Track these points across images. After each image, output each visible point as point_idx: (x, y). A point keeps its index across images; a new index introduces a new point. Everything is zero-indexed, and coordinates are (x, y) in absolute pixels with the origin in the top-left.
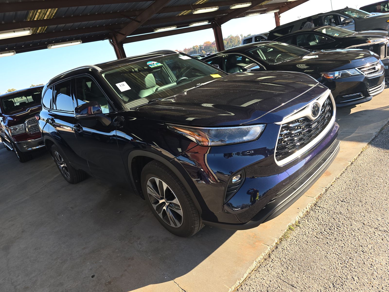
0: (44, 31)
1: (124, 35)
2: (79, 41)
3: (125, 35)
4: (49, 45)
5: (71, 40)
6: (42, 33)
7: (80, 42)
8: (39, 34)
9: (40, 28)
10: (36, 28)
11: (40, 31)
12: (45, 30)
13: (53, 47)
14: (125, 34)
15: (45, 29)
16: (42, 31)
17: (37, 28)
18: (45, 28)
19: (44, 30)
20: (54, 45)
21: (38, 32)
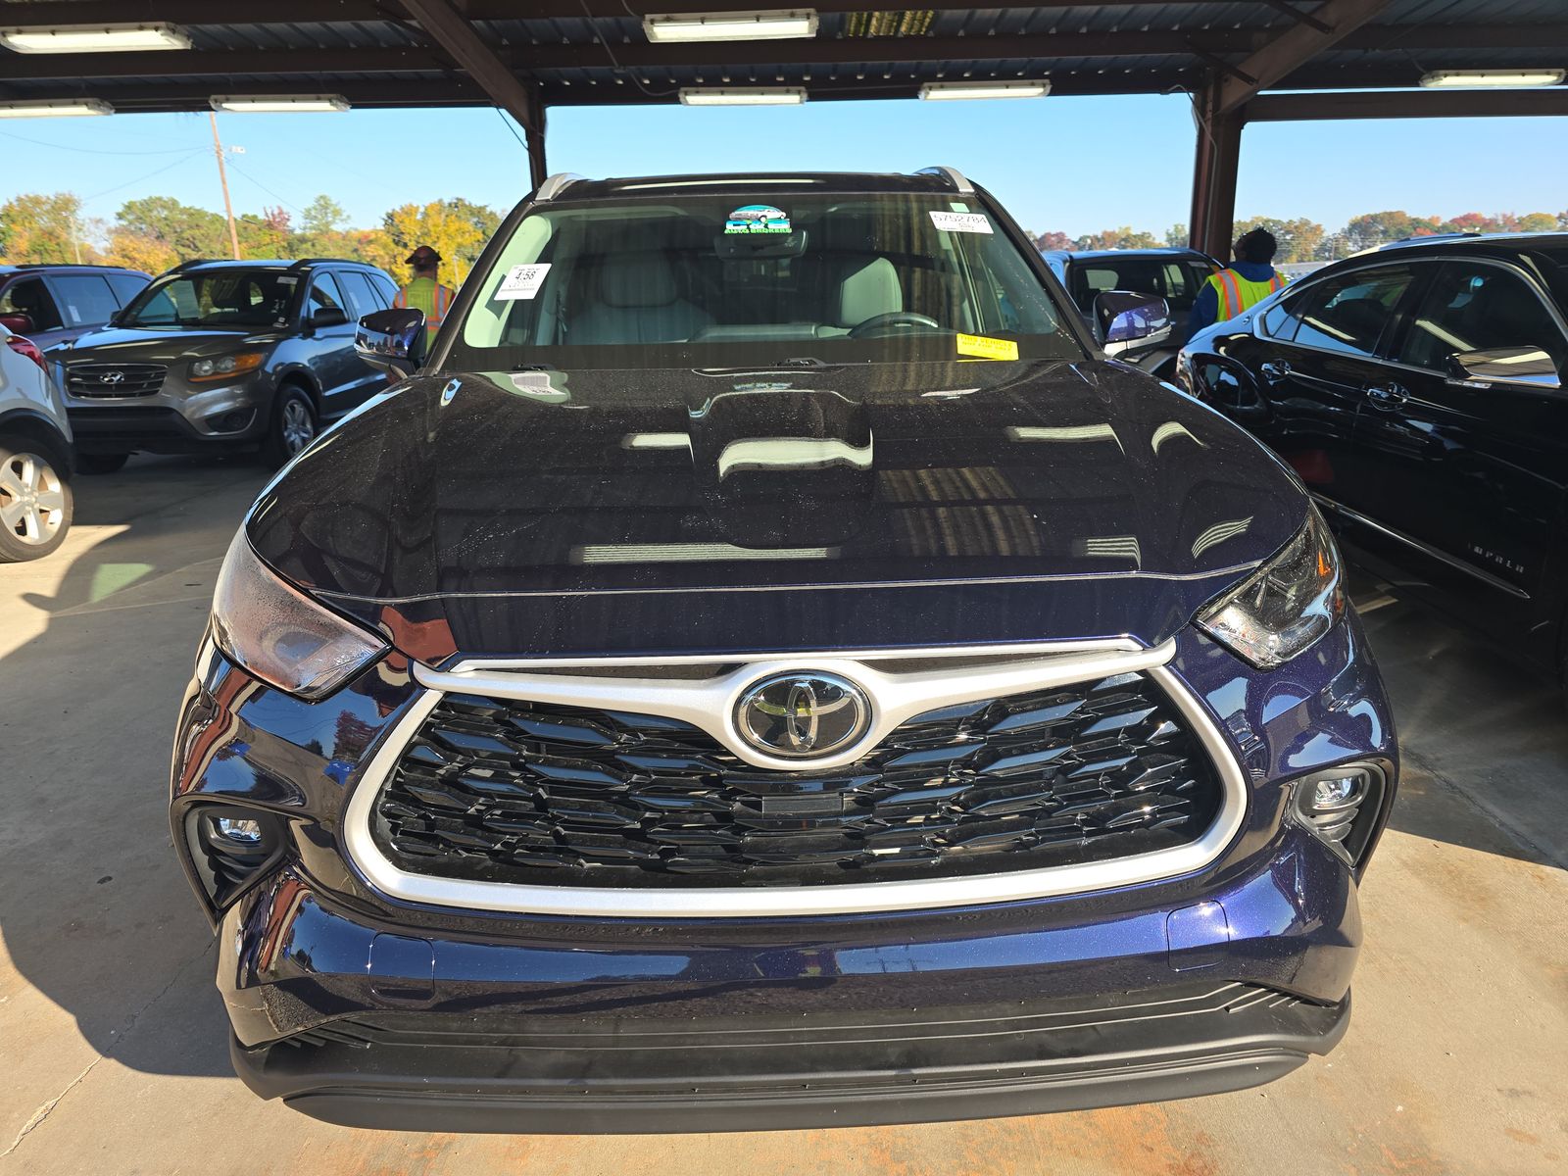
0: (924, 29)
1: (1249, 80)
2: (1039, 86)
3: (1257, 83)
4: (926, 84)
5: (1006, 76)
6: (918, 37)
7: (1041, 90)
8: (907, 37)
9: (908, 14)
10: (893, 12)
11: (911, 27)
12: (926, 24)
13: (936, 95)
14: (1256, 78)
15: (928, 20)
16: (916, 28)
17: (896, 14)
18: (924, 18)
19: (922, 24)
20: (942, 87)
21: (903, 29)
